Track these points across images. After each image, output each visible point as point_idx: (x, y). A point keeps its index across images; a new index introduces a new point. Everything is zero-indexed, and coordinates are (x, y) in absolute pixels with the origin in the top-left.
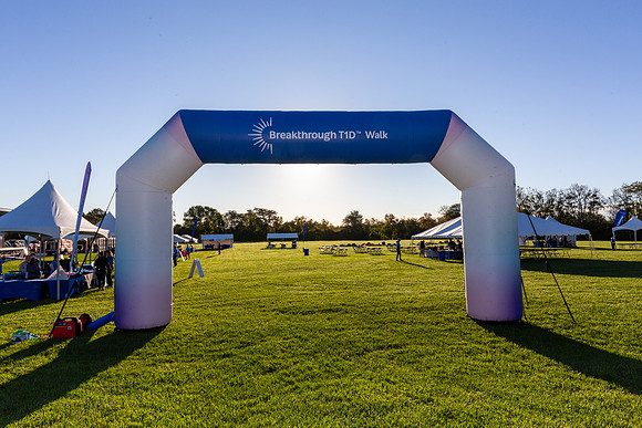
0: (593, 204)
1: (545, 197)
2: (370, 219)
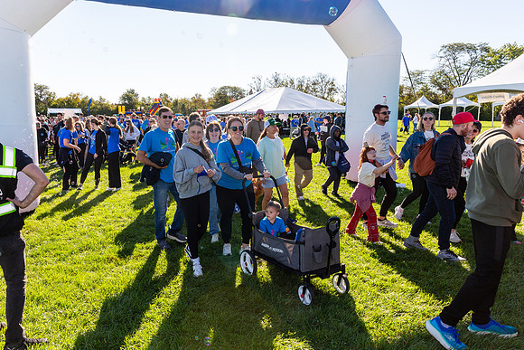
0: (331, 90)
1: (296, 83)
2: (146, 97)
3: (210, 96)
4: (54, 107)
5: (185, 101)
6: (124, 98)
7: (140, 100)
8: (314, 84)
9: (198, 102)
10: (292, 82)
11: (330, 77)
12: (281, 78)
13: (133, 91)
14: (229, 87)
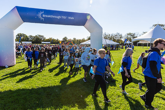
0: (121, 37)
2: (69, 39)
3: (87, 39)
4: (45, 41)
5: (80, 40)
6: (63, 39)
7: (68, 40)
8: (116, 36)
9: (84, 41)
10: (110, 35)
11: (120, 33)
12: (107, 34)
13: (66, 37)
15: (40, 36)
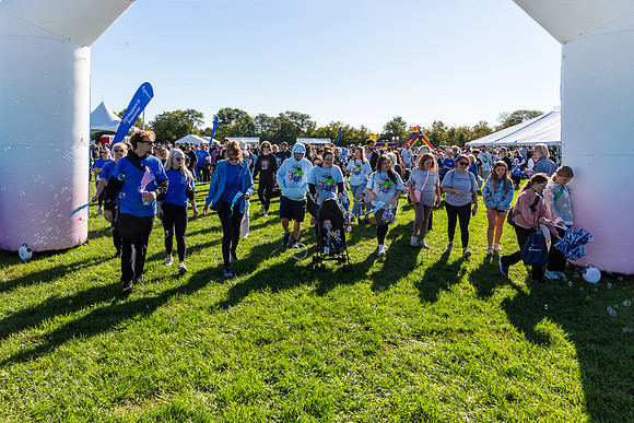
3: (499, 124)
5: (465, 131)
6: (388, 127)
7: (407, 129)
9: (483, 131)
13: (400, 119)
14: (525, 112)
15: (294, 116)
